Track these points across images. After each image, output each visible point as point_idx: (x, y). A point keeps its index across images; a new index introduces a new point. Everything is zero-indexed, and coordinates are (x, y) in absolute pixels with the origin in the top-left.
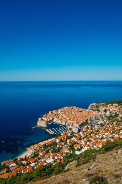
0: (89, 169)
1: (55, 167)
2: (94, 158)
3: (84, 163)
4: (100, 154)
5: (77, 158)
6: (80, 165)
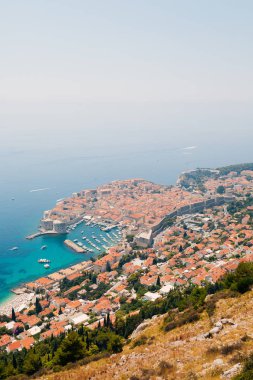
1: (94, 334)
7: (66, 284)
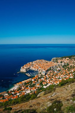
0: (52, 96)
1: (31, 95)
2: (54, 90)
3: (48, 93)
4: (58, 87)
5: (45, 90)
6: (46, 94)
7: (25, 84)
